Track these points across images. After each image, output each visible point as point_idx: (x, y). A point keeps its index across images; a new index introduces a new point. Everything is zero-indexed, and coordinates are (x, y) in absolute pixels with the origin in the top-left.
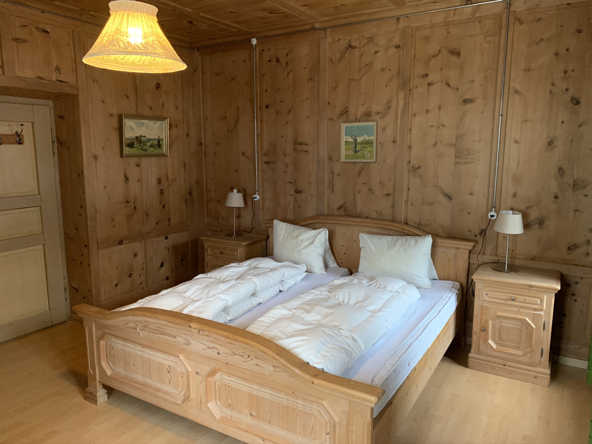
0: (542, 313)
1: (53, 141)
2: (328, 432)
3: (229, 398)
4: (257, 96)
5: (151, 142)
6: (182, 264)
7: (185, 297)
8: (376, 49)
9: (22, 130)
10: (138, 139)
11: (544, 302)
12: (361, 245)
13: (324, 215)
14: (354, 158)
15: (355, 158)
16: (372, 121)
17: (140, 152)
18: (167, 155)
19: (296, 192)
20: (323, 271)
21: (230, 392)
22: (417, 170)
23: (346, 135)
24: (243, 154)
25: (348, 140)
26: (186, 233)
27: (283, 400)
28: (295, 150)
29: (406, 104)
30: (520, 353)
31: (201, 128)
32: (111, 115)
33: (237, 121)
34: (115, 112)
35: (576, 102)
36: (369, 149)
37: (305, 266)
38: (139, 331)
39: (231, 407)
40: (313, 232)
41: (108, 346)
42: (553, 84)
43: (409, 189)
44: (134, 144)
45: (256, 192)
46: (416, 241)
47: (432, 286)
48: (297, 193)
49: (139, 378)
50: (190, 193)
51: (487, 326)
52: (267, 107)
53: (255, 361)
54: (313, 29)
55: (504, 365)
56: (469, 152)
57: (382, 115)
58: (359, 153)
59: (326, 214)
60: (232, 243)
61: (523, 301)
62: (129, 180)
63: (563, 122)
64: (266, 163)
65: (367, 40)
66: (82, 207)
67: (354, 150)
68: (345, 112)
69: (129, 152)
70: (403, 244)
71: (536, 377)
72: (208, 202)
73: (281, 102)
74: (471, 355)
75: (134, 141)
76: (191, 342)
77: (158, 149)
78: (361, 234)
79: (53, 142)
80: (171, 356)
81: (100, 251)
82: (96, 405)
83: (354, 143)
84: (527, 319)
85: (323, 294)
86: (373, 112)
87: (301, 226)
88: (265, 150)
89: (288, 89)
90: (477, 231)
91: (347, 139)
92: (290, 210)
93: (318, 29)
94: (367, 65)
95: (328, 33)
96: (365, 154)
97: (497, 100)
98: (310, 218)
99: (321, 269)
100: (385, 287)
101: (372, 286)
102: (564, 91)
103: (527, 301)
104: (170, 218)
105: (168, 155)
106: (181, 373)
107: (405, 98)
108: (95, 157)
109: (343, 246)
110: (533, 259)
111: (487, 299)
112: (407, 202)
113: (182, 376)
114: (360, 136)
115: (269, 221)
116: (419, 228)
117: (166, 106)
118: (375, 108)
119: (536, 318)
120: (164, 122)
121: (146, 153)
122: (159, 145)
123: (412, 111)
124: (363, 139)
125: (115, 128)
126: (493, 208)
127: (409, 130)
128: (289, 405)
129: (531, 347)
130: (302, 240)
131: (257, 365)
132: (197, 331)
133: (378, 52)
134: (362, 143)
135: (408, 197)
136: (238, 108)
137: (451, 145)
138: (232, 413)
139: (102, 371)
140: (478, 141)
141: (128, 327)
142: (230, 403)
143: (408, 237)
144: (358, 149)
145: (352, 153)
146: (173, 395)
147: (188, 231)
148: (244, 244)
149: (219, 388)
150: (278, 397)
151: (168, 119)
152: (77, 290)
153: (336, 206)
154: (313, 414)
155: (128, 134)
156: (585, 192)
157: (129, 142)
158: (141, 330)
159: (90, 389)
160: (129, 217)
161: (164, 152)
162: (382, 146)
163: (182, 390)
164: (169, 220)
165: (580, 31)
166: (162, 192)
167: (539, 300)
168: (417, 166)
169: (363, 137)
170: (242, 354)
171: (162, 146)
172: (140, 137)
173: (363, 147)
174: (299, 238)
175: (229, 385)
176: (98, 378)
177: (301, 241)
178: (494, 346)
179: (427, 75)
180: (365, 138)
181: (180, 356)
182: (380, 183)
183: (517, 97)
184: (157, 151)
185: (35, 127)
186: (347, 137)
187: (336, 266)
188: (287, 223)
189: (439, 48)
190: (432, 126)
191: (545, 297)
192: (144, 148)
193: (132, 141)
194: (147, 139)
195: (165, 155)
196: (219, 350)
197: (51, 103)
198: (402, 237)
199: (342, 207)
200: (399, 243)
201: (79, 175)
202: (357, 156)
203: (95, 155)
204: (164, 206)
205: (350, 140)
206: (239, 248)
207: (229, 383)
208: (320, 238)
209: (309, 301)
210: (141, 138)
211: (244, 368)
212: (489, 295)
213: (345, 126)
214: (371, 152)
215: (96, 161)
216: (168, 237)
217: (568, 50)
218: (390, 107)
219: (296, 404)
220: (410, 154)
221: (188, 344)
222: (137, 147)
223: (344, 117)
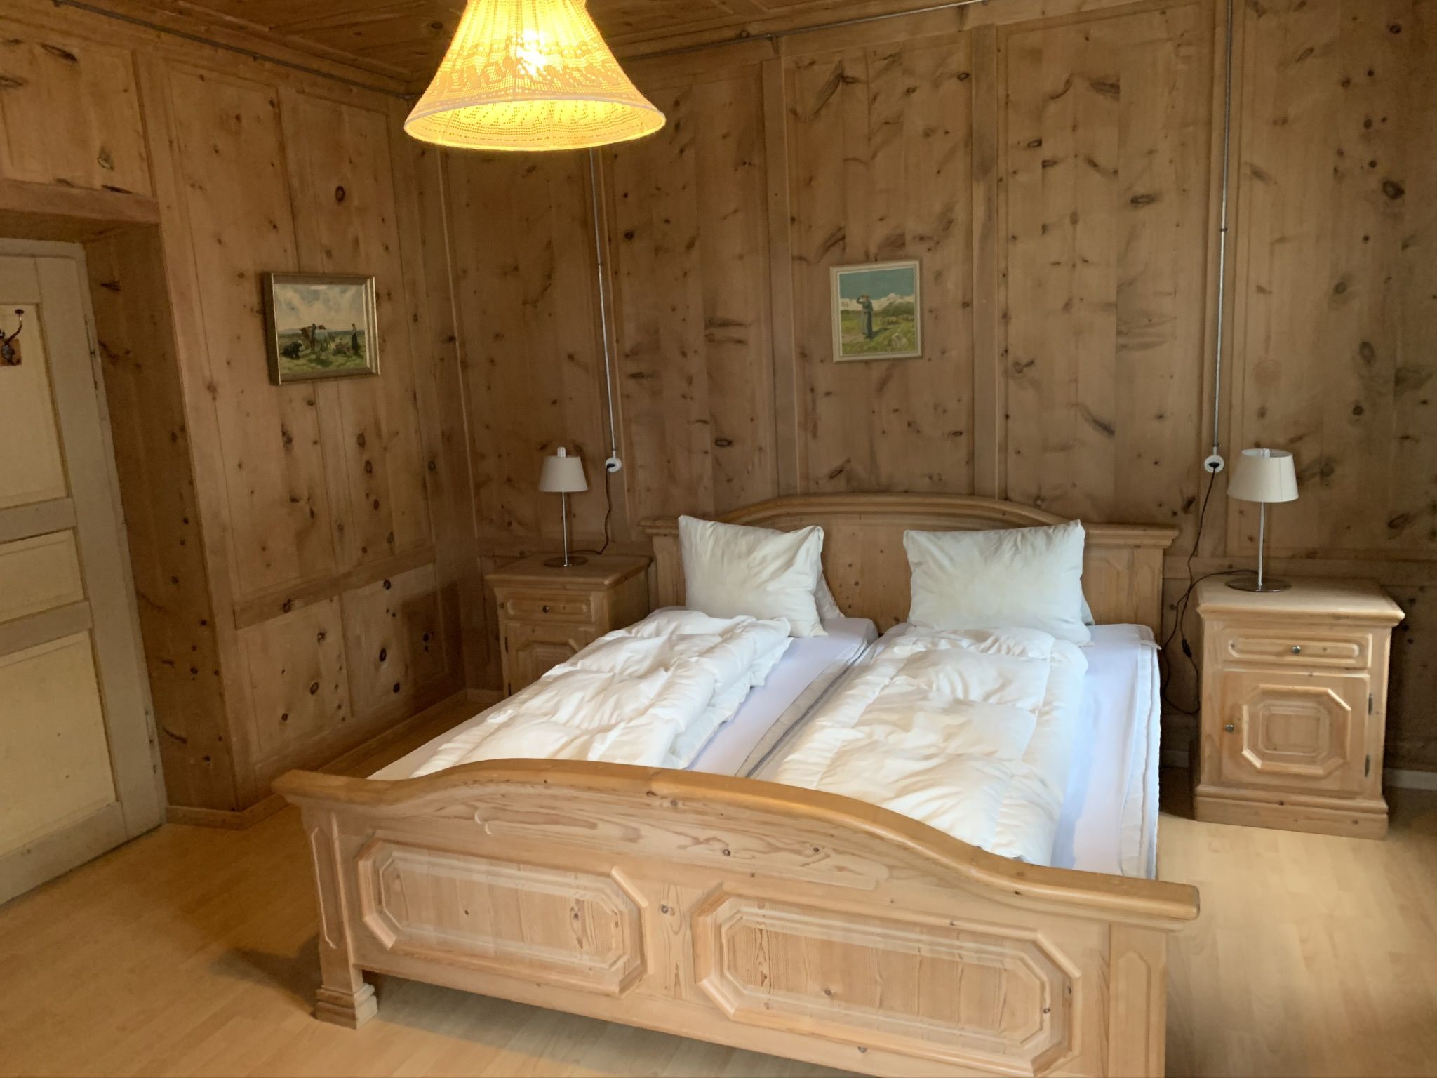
0: (1364, 676)
1: (92, 350)
2: (1047, 1005)
3: (761, 959)
4: (600, 209)
5: (338, 341)
6: (426, 649)
7: (556, 724)
8: (910, 82)
9: (21, 326)
10: (308, 334)
11: (1367, 650)
12: (912, 557)
13: (794, 495)
14: (866, 351)
15: (870, 349)
16: (907, 258)
17: (313, 368)
18: (374, 371)
19: (720, 443)
20: (820, 631)
21: (765, 944)
22: (1026, 370)
23: (842, 297)
24: (571, 357)
25: (850, 308)
26: (430, 567)
27: (920, 945)
28: (710, 339)
29: (991, 215)
30: (1318, 771)
31: (449, 299)
32: (241, 275)
33: (549, 277)
34: (249, 266)
35: (1394, 191)
36: (904, 326)
37: (786, 621)
38: (479, 822)
39: (767, 981)
40: (789, 538)
41: (381, 872)
42: (1341, 153)
43: (1007, 417)
44: (301, 348)
45: (612, 450)
46: (1049, 538)
47: (1093, 639)
48: (721, 446)
49: (486, 943)
50: (432, 466)
51: (1239, 719)
52: (629, 236)
53: (837, 860)
54: (743, 37)
55: (1282, 804)
56: (1150, 321)
57: (932, 241)
58: (879, 339)
59: (799, 490)
60: (569, 581)
61: (1321, 652)
62: (294, 443)
63: (1366, 239)
64: (634, 376)
65: (886, 61)
66: (186, 521)
67: (866, 331)
68: (837, 240)
69: (289, 369)
70: (1017, 548)
71: (1356, 822)
72: (478, 487)
73: (667, 221)
74: (1201, 788)
75: (300, 342)
76: (643, 833)
77: (354, 358)
78: (907, 534)
79: (92, 353)
80: (580, 875)
81: (239, 632)
82: (355, 1028)
83: (865, 313)
84: (1330, 692)
85: (897, 683)
86: (908, 238)
87: (744, 525)
88: (628, 345)
89: (684, 188)
90: (1178, 504)
91: (847, 305)
92: (706, 488)
93: (756, 37)
94: (887, 123)
95: (783, 49)
96: (895, 338)
97: (1213, 194)
98: (764, 504)
99: (813, 627)
100: (1023, 653)
101: (991, 652)
102: (1366, 166)
103: (1329, 651)
104: (392, 534)
105: (379, 373)
106: (616, 914)
107: (989, 200)
108: (212, 388)
109: (850, 566)
110: (1311, 555)
111: (1235, 655)
112: (1004, 449)
113: (617, 924)
114: (878, 297)
115: (655, 520)
116: (1038, 507)
117: (362, 245)
118: (913, 226)
119: (1350, 689)
120: (363, 287)
121: (327, 369)
122: (356, 348)
123: (1007, 229)
124: (888, 303)
125: (252, 310)
126: (1214, 446)
127: (1001, 276)
128: (936, 956)
129: (1343, 756)
130: (764, 559)
131: (841, 869)
132: (667, 804)
133: (914, 90)
134: (886, 312)
135: (1006, 436)
136: (550, 242)
137: (1108, 306)
138: (769, 996)
139: (368, 938)
140: (1170, 294)
141: (444, 817)
142: (766, 971)
143: (1026, 530)
144: (875, 329)
145: (861, 338)
146: (591, 973)
147: (434, 562)
148: (607, 582)
149: (732, 940)
150: (905, 939)
151: (374, 279)
152: (184, 741)
153: (825, 469)
154: (1005, 970)
155: (285, 324)
156: (1423, 393)
157: (288, 344)
158: (486, 820)
159: (329, 989)
160: (301, 537)
161: (366, 364)
162: (936, 317)
163: (619, 958)
164: (391, 539)
165: (1395, 29)
166: (369, 468)
167: (1355, 647)
168: (1024, 360)
169: (886, 298)
170: (797, 847)
171: (362, 349)
172: (311, 329)
173: (889, 323)
174: (754, 555)
175: (761, 927)
176: (352, 959)
177: (760, 564)
178: (1258, 763)
179: (1039, 143)
180: (891, 301)
181: (615, 873)
182: (936, 408)
183: (1259, 186)
184: (352, 364)
185: (46, 315)
186: (847, 300)
187: (839, 616)
188: (713, 523)
189: (1065, 77)
190: (1058, 263)
191: (1370, 637)
192: (323, 357)
193: (295, 340)
194: (329, 333)
195: (372, 373)
196: (727, 845)
197: (76, 249)
198: (1011, 532)
199: (841, 471)
200: (1007, 546)
201: (174, 437)
202: (873, 344)
203: (211, 383)
204: (376, 505)
205: (855, 306)
206: (593, 593)
207: (760, 924)
208: (808, 550)
209: (875, 702)
210: (313, 333)
211: (806, 879)
212: (1239, 646)
213: (838, 274)
214: (910, 331)
215: (214, 399)
216: (390, 581)
217: (1371, 73)
218: (950, 222)
219: (956, 951)
220: (1006, 332)
221: (634, 838)
222: (306, 355)
223: (835, 253)
